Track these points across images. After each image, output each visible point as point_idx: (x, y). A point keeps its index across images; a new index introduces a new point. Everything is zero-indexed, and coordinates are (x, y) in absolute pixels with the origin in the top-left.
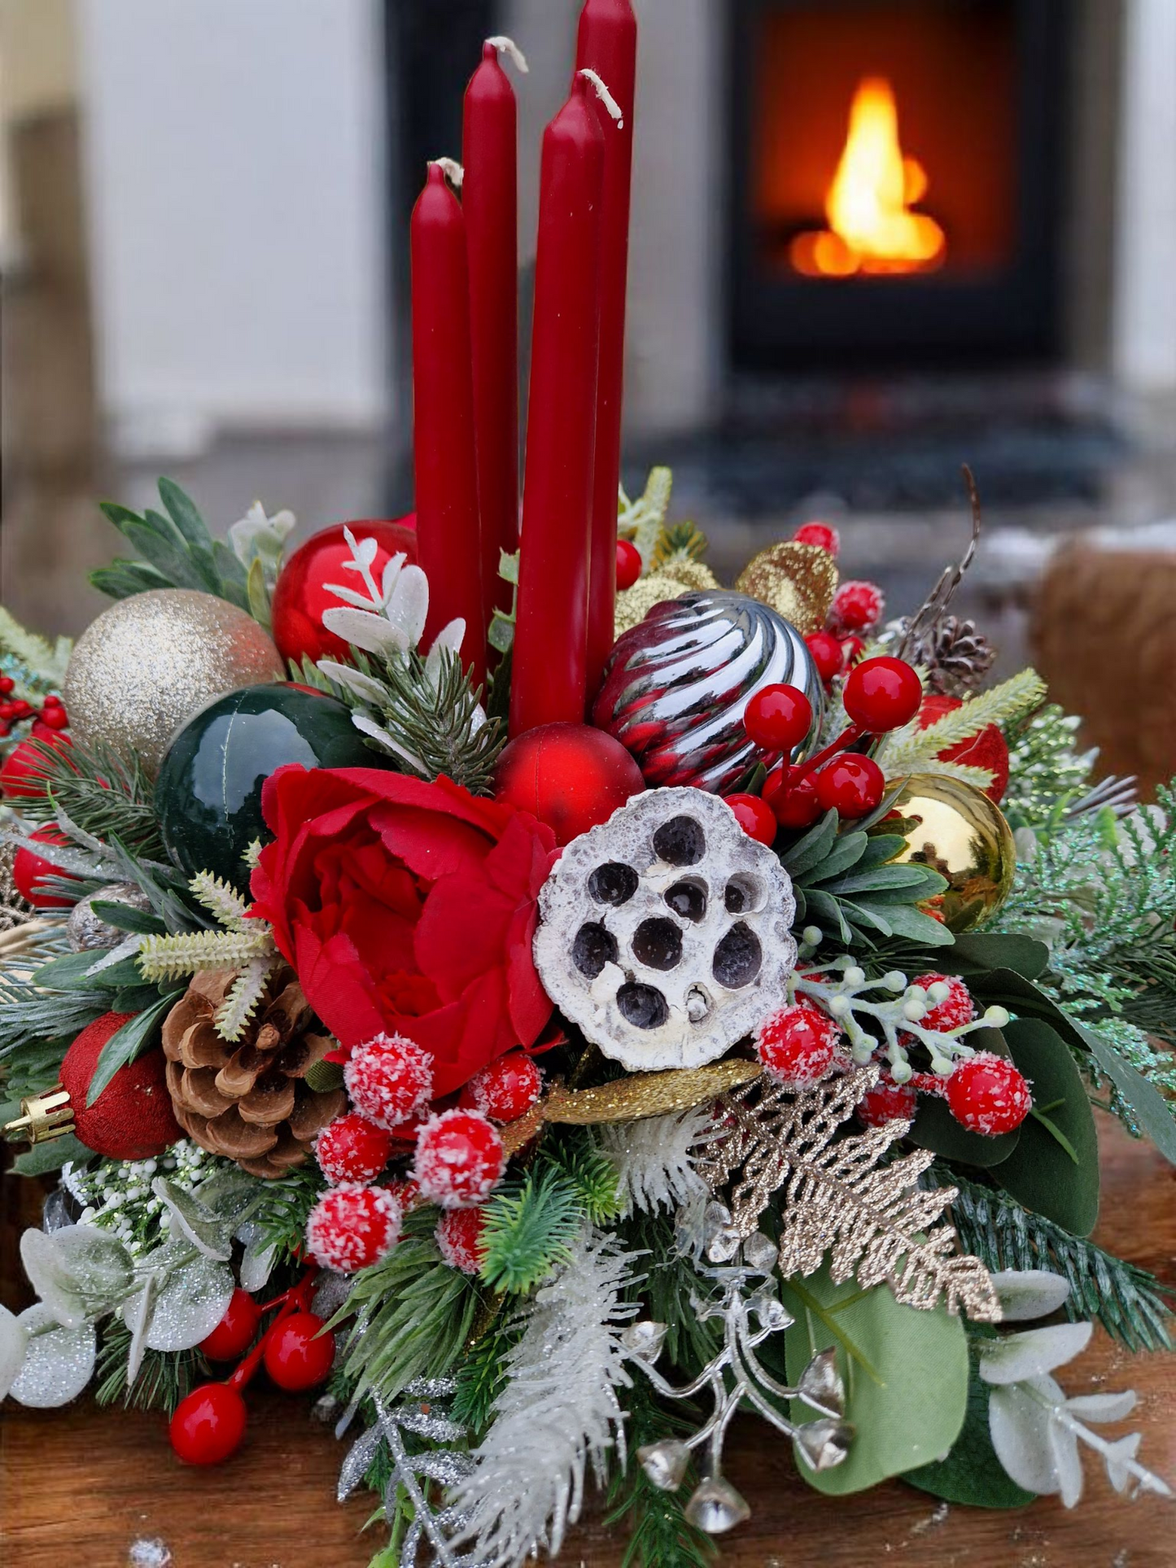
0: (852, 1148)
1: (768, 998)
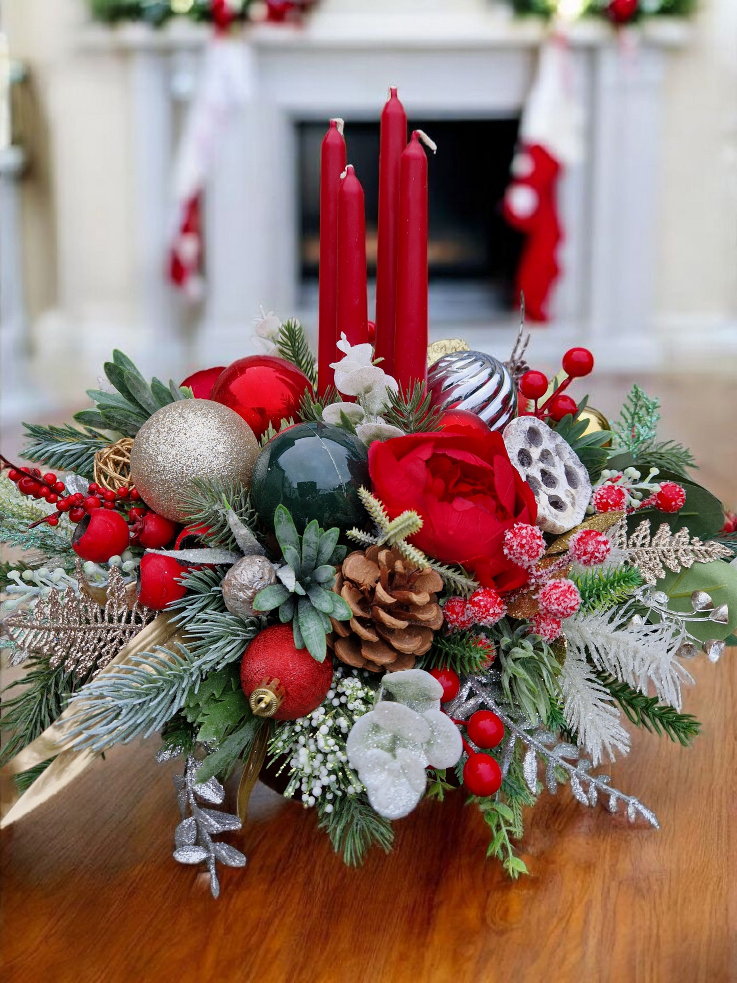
0: (637, 536)
1: (586, 490)
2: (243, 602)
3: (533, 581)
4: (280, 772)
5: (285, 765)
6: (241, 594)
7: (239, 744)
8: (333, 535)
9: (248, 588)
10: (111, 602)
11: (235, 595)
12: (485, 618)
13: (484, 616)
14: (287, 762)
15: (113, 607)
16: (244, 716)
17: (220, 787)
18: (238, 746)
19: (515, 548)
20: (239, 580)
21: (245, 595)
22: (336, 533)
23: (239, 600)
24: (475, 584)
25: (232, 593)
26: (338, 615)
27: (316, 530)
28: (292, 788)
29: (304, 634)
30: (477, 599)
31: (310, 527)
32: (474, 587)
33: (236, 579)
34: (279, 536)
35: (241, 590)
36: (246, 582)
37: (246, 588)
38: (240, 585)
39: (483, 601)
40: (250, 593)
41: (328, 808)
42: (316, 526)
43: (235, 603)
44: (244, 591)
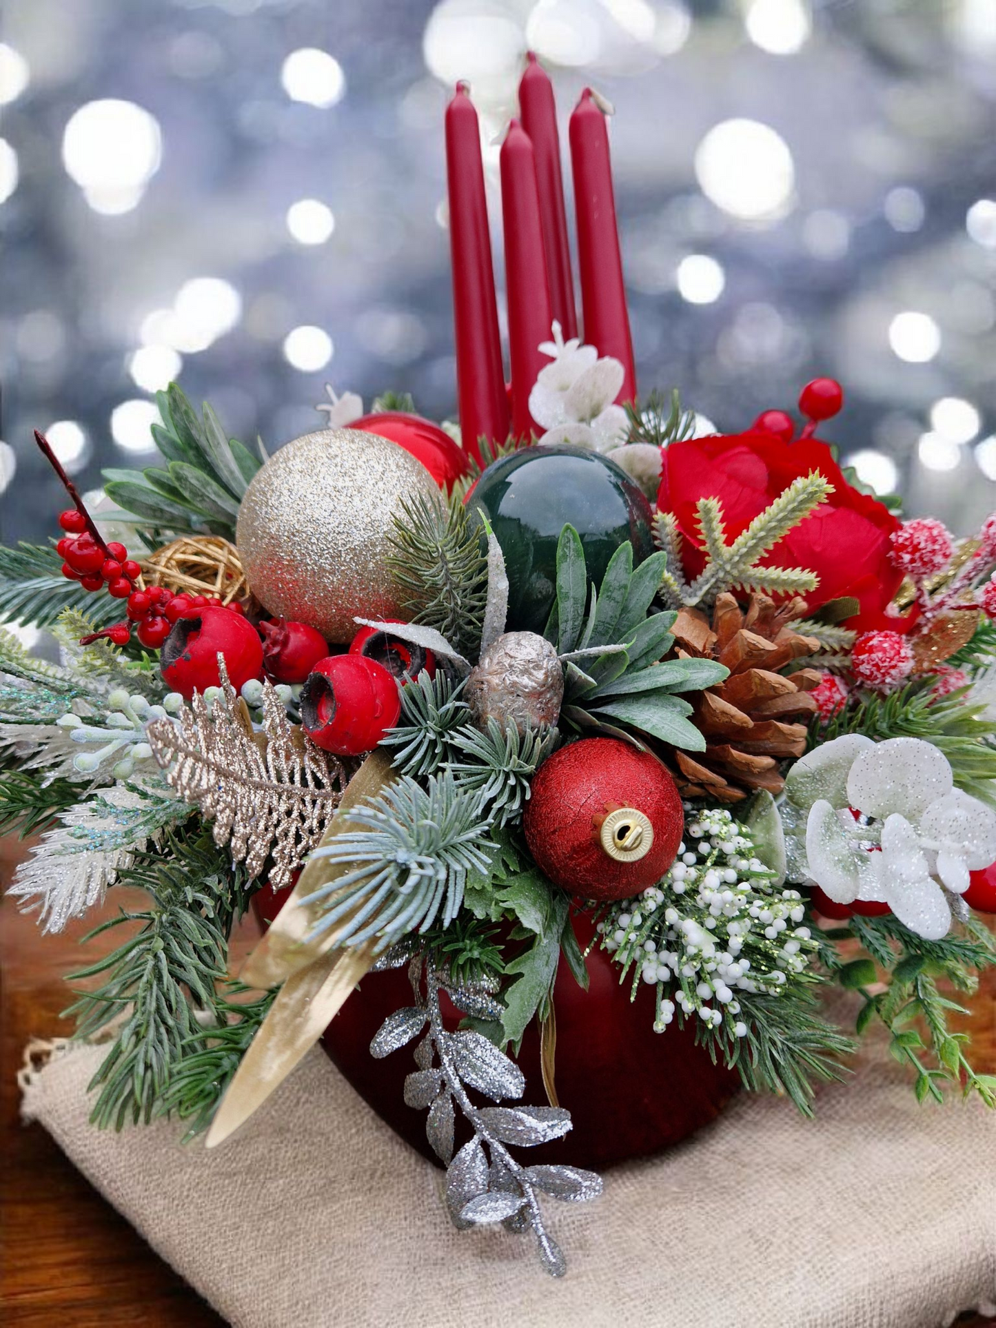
2: (527, 695)
3: (929, 615)
4: (635, 994)
5: (637, 981)
6: (525, 680)
9: (538, 667)
10: (274, 745)
11: (514, 684)
12: (894, 667)
13: (893, 663)
14: (637, 976)
19: (922, 545)
20: (520, 656)
21: (533, 681)
22: (661, 561)
23: (519, 693)
24: (852, 634)
25: (508, 682)
26: (700, 682)
27: (627, 560)
28: (665, 1012)
29: (646, 727)
30: (874, 642)
31: (618, 555)
32: (850, 639)
33: (512, 657)
34: (561, 587)
35: (525, 672)
36: (534, 655)
37: (533, 668)
38: (522, 663)
39: (885, 642)
40: (540, 675)
41: (741, 1029)
42: (628, 554)
43: (514, 701)
44: (531, 674)
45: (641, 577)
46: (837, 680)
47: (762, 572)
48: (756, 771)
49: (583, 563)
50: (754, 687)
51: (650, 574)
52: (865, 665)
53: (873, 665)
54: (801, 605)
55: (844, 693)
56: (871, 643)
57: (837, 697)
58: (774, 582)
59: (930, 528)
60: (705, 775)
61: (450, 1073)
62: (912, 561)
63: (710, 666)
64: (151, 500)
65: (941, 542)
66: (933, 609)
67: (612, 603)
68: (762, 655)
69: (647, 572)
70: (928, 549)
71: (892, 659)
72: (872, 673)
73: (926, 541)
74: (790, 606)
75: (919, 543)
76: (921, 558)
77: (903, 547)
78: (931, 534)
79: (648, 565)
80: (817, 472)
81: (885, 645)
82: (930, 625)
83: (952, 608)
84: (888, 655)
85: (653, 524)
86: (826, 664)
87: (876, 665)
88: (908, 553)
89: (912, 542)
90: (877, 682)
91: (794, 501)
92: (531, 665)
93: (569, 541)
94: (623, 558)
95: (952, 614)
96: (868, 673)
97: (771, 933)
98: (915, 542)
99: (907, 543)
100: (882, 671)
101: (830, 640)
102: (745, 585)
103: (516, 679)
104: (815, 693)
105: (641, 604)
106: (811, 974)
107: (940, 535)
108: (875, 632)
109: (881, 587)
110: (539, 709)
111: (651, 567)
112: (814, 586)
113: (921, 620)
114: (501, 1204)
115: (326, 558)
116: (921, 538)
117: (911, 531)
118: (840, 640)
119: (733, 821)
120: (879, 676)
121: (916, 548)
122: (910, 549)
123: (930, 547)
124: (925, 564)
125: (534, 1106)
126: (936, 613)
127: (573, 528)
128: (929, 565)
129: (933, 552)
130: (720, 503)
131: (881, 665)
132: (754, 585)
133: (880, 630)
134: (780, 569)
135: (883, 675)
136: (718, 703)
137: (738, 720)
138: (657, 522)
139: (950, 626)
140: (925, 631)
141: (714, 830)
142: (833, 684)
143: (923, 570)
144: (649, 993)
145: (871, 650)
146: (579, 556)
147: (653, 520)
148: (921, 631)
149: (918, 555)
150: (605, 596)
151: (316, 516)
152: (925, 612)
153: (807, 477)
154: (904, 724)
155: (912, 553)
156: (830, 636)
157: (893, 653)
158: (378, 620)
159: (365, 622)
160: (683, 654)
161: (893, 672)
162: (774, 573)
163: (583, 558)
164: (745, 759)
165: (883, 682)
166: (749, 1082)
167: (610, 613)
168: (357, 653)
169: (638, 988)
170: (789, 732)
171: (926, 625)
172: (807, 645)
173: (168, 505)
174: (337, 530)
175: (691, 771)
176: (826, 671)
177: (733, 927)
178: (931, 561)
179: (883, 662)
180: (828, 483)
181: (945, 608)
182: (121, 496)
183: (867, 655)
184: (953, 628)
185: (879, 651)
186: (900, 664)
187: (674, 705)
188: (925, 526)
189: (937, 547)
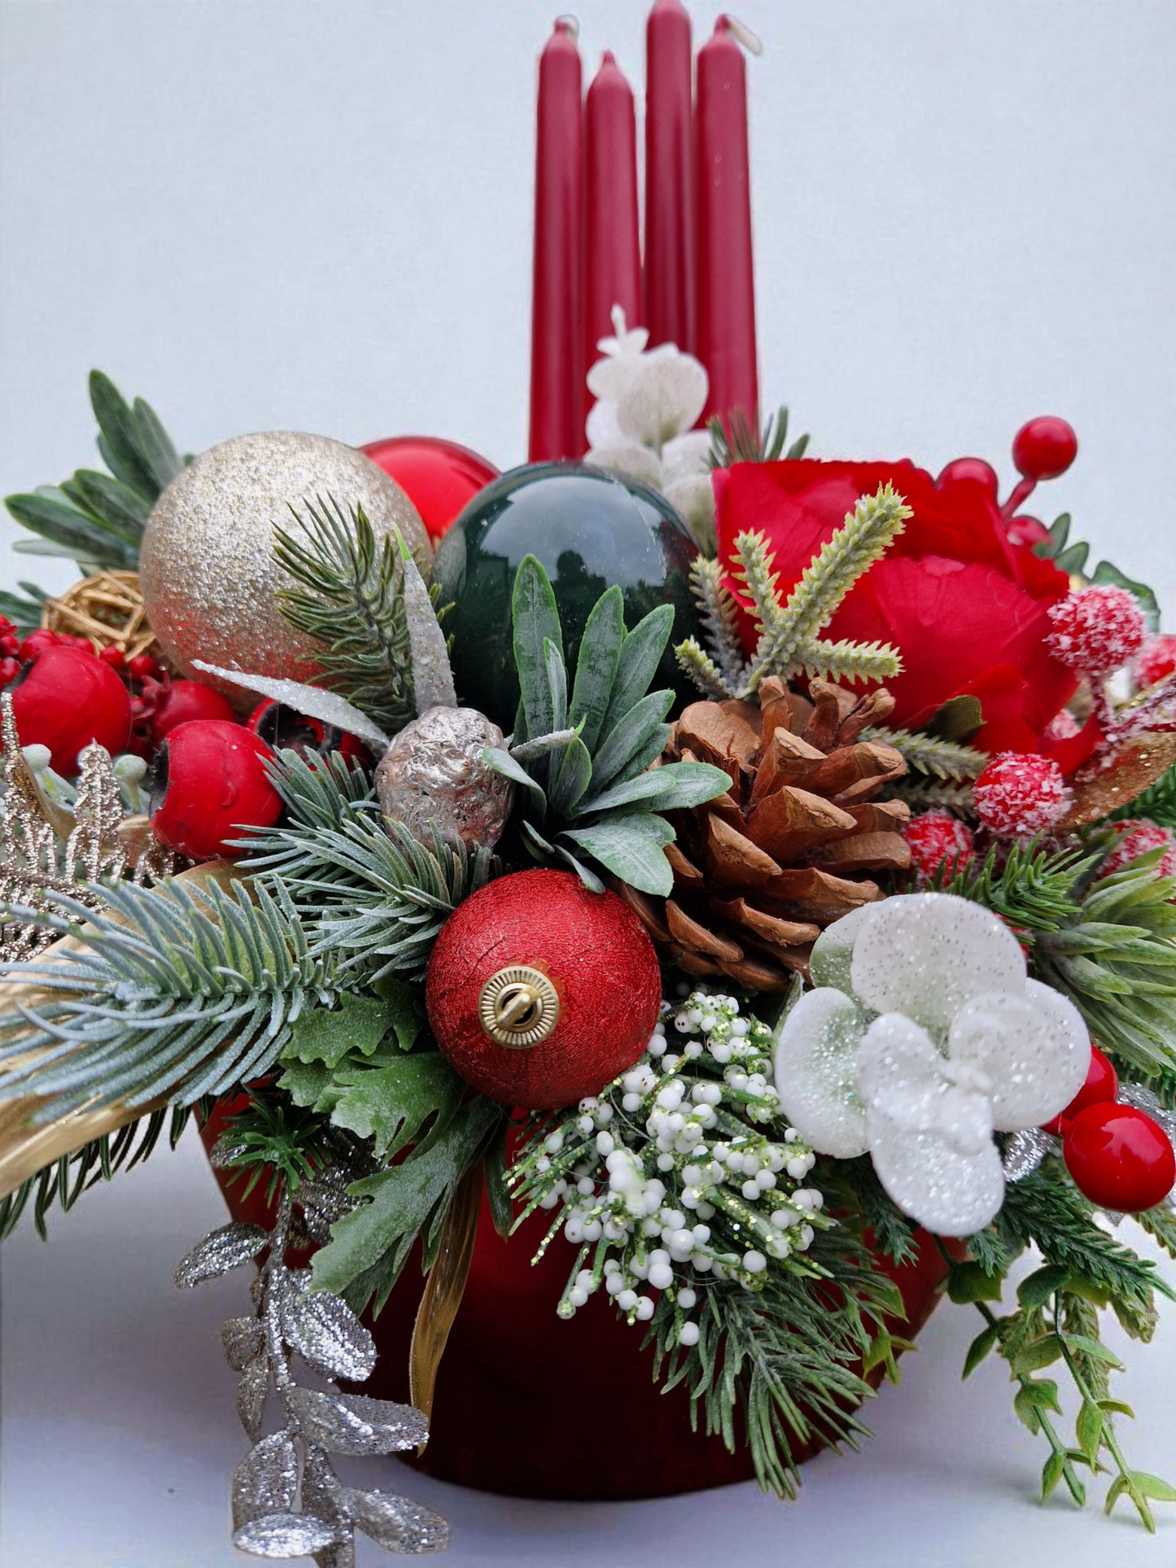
2: (438, 794)
3: (1112, 738)
4: (541, 1253)
5: (551, 1235)
6: (435, 772)
7: (422, 1189)
8: (657, 626)
9: (455, 754)
10: (84, 831)
11: (418, 776)
12: (1031, 807)
13: (1029, 801)
14: (556, 1227)
15: (88, 846)
16: (435, 1113)
17: (362, 1337)
18: (420, 1198)
19: (1090, 622)
20: (431, 737)
21: (444, 773)
22: (666, 618)
23: (427, 790)
24: (982, 757)
25: (410, 772)
26: (690, 796)
27: (615, 615)
28: (579, 1289)
29: (601, 856)
30: (1003, 768)
31: (602, 606)
32: (978, 764)
33: (420, 737)
34: (521, 648)
35: (436, 760)
36: (450, 737)
37: (448, 755)
38: (432, 746)
39: (1021, 768)
40: (458, 767)
41: (689, 1333)
42: (617, 604)
43: (417, 801)
44: (443, 763)
45: (639, 641)
46: (957, 826)
47: (827, 647)
48: (783, 942)
49: (556, 615)
50: (788, 815)
51: (651, 637)
52: (986, 801)
53: (999, 803)
54: (885, 699)
55: (963, 846)
56: (998, 769)
57: (952, 850)
58: (843, 662)
59: (1106, 598)
60: (702, 939)
61: (273, 1327)
62: (1075, 647)
63: (709, 774)
64: (69, 523)
65: (1121, 619)
66: (1116, 730)
67: (598, 678)
68: (802, 768)
69: (648, 634)
70: (1099, 629)
71: (1026, 795)
72: (996, 813)
73: (1096, 616)
74: (869, 701)
75: (1085, 620)
76: (1088, 643)
77: (1063, 627)
78: (1104, 605)
79: (649, 624)
80: (889, 486)
81: (1019, 773)
82: (1114, 754)
83: (1145, 728)
84: (1021, 788)
85: (692, 576)
86: (944, 801)
87: (1002, 802)
88: (1069, 634)
89: (1074, 619)
90: (1004, 829)
91: (858, 531)
92: (445, 751)
93: (532, 581)
94: (610, 611)
95: (1149, 738)
96: (990, 813)
97: (751, 1190)
98: (1079, 617)
99: (1068, 619)
100: (1011, 812)
101: (948, 764)
102: (807, 668)
103: (421, 769)
104: (918, 842)
105: (639, 681)
106: (815, 1265)
107: (1119, 607)
108: (1010, 753)
109: (1026, 685)
110: (458, 816)
111: (653, 626)
112: (897, 670)
113: (1101, 746)
114: (296, 1533)
115: (219, 592)
116: (1090, 613)
117: (1076, 602)
118: (962, 765)
119: (740, 1014)
120: (1007, 820)
121: (1081, 628)
122: (1071, 629)
123: (1101, 627)
124: (1094, 652)
125: (371, 1396)
126: (1123, 736)
127: (538, 562)
128: (1101, 655)
129: (1108, 634)
130: (768, 542)
131: (1009, 802)
132: (819, 668)
133: (1016, 751)
134: (852, 643)
135: (1014, 819)
136: (724, 832)
137: (753, 861)
138: (697, 573)
139: (1143, 756)
140: (1107, 763)
141: (708, 1023)
142: (949, 831)
143: (1092, 663)
144: (566, 1255)
145: (998, 779)
146: (547, 604)
147: (691, 570)
148: (1099, 763)
149: (1082, 637)
150: (585, 666)
151: (210, 534)
152: (1107, 733)
153: (874, 495)
154: (1027, 895)
155: (1074, 635)
156: (948, 758)
157: (1028, 785)
158: (229, 668)
159: (210, 668)
160: (688, 756)
161: (1028, 815)
162: (844, 649)
163: (554, 608)
164: (765, 922)
165: (1013, 829)
166: (699, 1419)
167: (597, 694)
168: (253, 725)
169: (549, 1245)
170: (838, 888)
171: (1108, 753)
172: (874, 758)
173: (95, 531)
174: (233, 554)
175: (681, 932)
176: (943, 812)
177: (690, 1173)
178: (1105, 648)
179: (1012, 798)
180: (905, 503)
181: (1136, 727)
182: (28, 513)
183: (990, 786)
184: (1147, 760)
185: (1009, 781)
186: (1040, 804)
187: (654, 828)
188: (1097, 595)
189: (1113, 626)
